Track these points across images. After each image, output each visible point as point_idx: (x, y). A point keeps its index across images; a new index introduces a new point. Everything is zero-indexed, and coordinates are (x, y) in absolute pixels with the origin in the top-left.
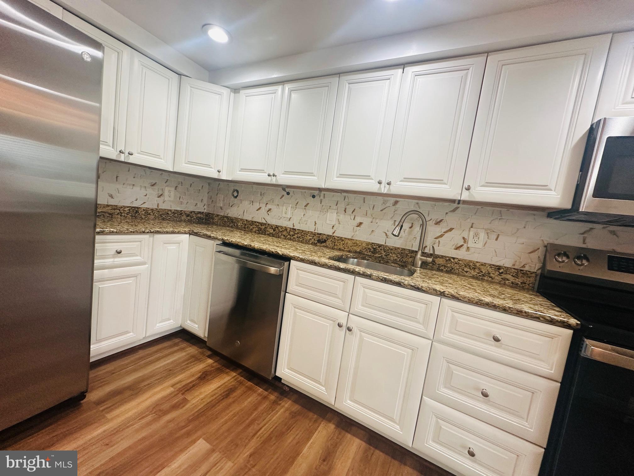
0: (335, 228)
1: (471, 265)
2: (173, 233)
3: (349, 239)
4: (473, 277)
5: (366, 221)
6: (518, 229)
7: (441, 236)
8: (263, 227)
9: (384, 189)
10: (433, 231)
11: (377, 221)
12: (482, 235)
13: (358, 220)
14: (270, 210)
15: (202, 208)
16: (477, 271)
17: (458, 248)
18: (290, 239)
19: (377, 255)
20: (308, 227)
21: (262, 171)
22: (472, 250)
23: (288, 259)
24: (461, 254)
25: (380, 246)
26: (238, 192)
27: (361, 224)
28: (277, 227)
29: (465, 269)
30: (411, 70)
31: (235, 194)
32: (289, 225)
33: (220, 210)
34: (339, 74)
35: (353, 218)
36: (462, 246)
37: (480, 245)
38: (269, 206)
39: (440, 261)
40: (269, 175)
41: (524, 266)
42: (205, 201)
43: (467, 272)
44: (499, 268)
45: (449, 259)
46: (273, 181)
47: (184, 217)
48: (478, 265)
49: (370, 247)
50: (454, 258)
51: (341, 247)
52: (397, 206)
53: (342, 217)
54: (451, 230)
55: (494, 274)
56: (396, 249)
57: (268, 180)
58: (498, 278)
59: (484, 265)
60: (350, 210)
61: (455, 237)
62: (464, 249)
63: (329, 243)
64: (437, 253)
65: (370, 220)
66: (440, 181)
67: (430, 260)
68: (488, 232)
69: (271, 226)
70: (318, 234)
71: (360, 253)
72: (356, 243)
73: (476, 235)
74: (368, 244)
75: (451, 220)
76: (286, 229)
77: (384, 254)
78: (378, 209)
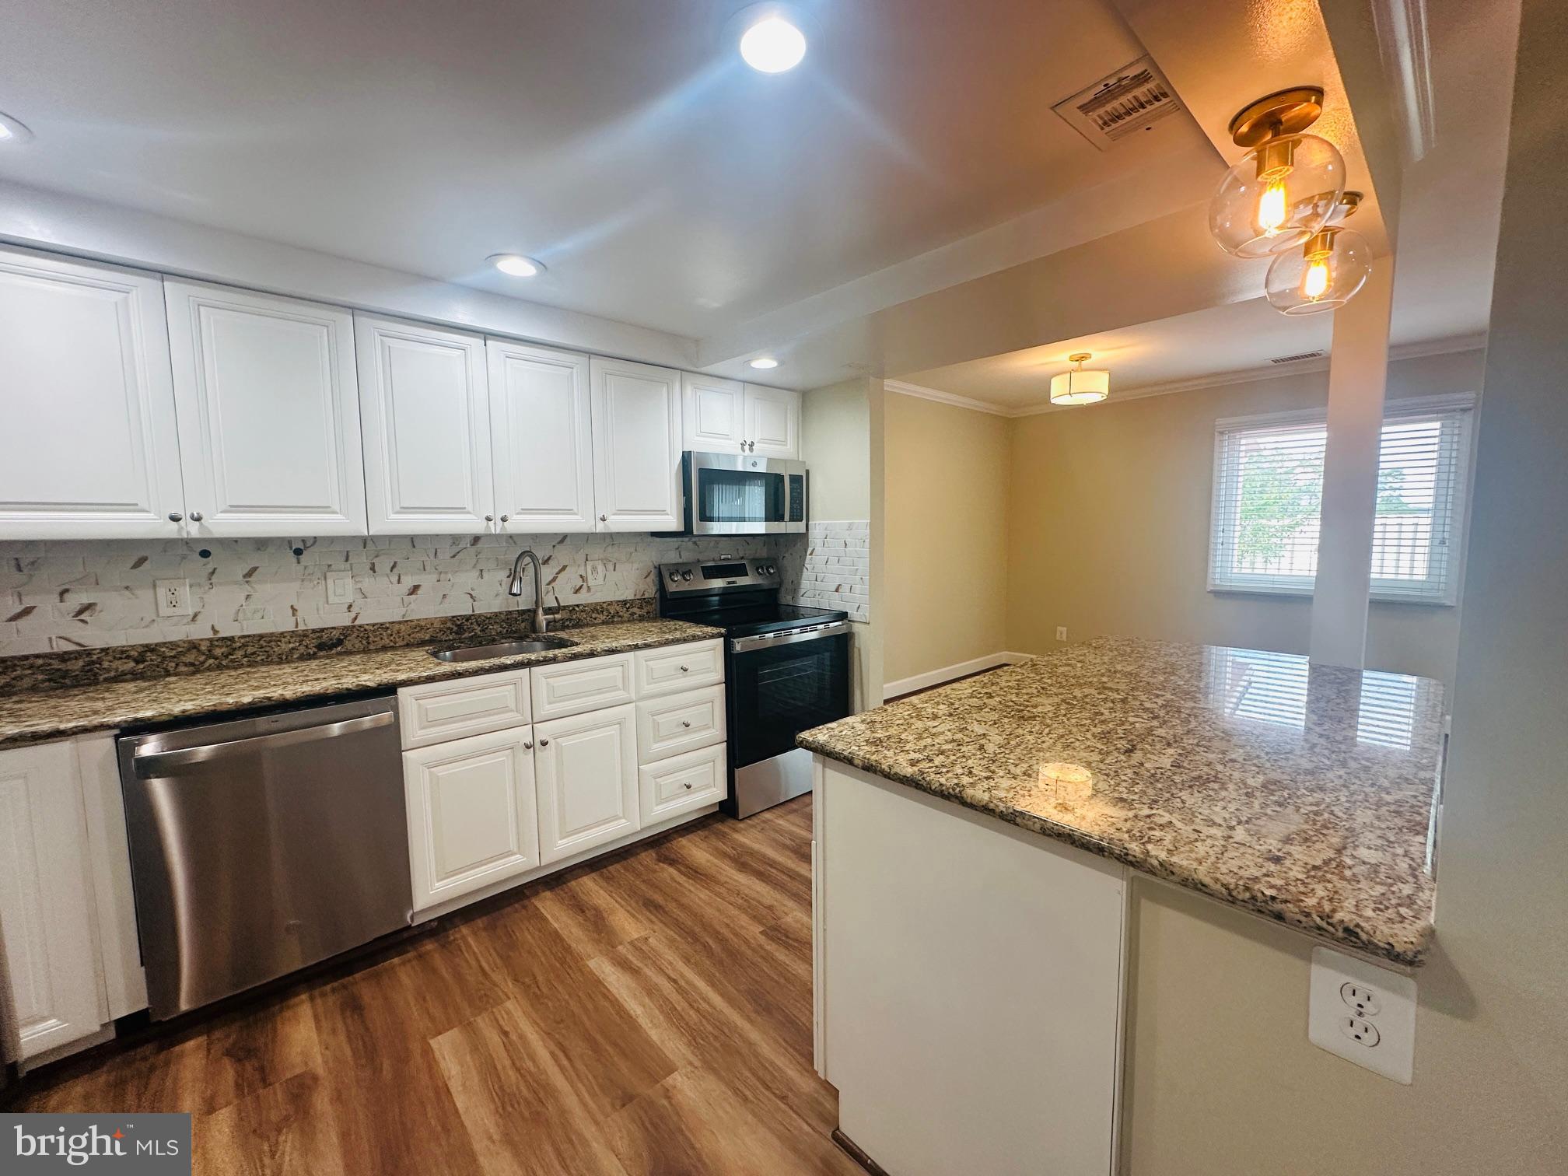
0: (355, 610)
1: (598, 608)
3: (400, 623)
4: (604, 623)
5: (427, 581)
6: (631, 554)
7: (554, 579)
10: (548, 575)
11: (450, 576)
12: (600, 568)
13: (409, 581)
14: (89, 608)
16: (605, 613)
17: (577, 591)
18: (220, 668)
19: (466, 635)
20: (277, 621)
22: (593, 589)
24: (583, 598)
25: (468, 618)
27: (415, 589)
29: (594, 616)
32: (200, 632)
34: (351, 308)
35: (395, 579)
36: (581, 587)
37: (600, 581)
40: (173, 519)
41: (643, 594)
43: (595, 619)
44: (625, 602)
45: (575, 609)
46: (188, 531)
48: (604, 605)
49: (449, 624)
50: (578, 606)
51: (386, 641)
53: (368, 583)
54: (564, 568)
55: (623, 612)
56: (496, 615)
58: (626, 615)
59: (610, 604)
60: (384, 564)
61: (571, 577)
62: (584, 590)
63: (351, 643)
65: (435, 577)
66: (569, 511)
67: (555, 616)
68: (605, 561)
70: (314, 631)
72: (418, 626)
73: (594, 568)
74: (444, 620)
75: (562, 556)
76: (193, 646)
77: (478, 629)
78: (445, 555)
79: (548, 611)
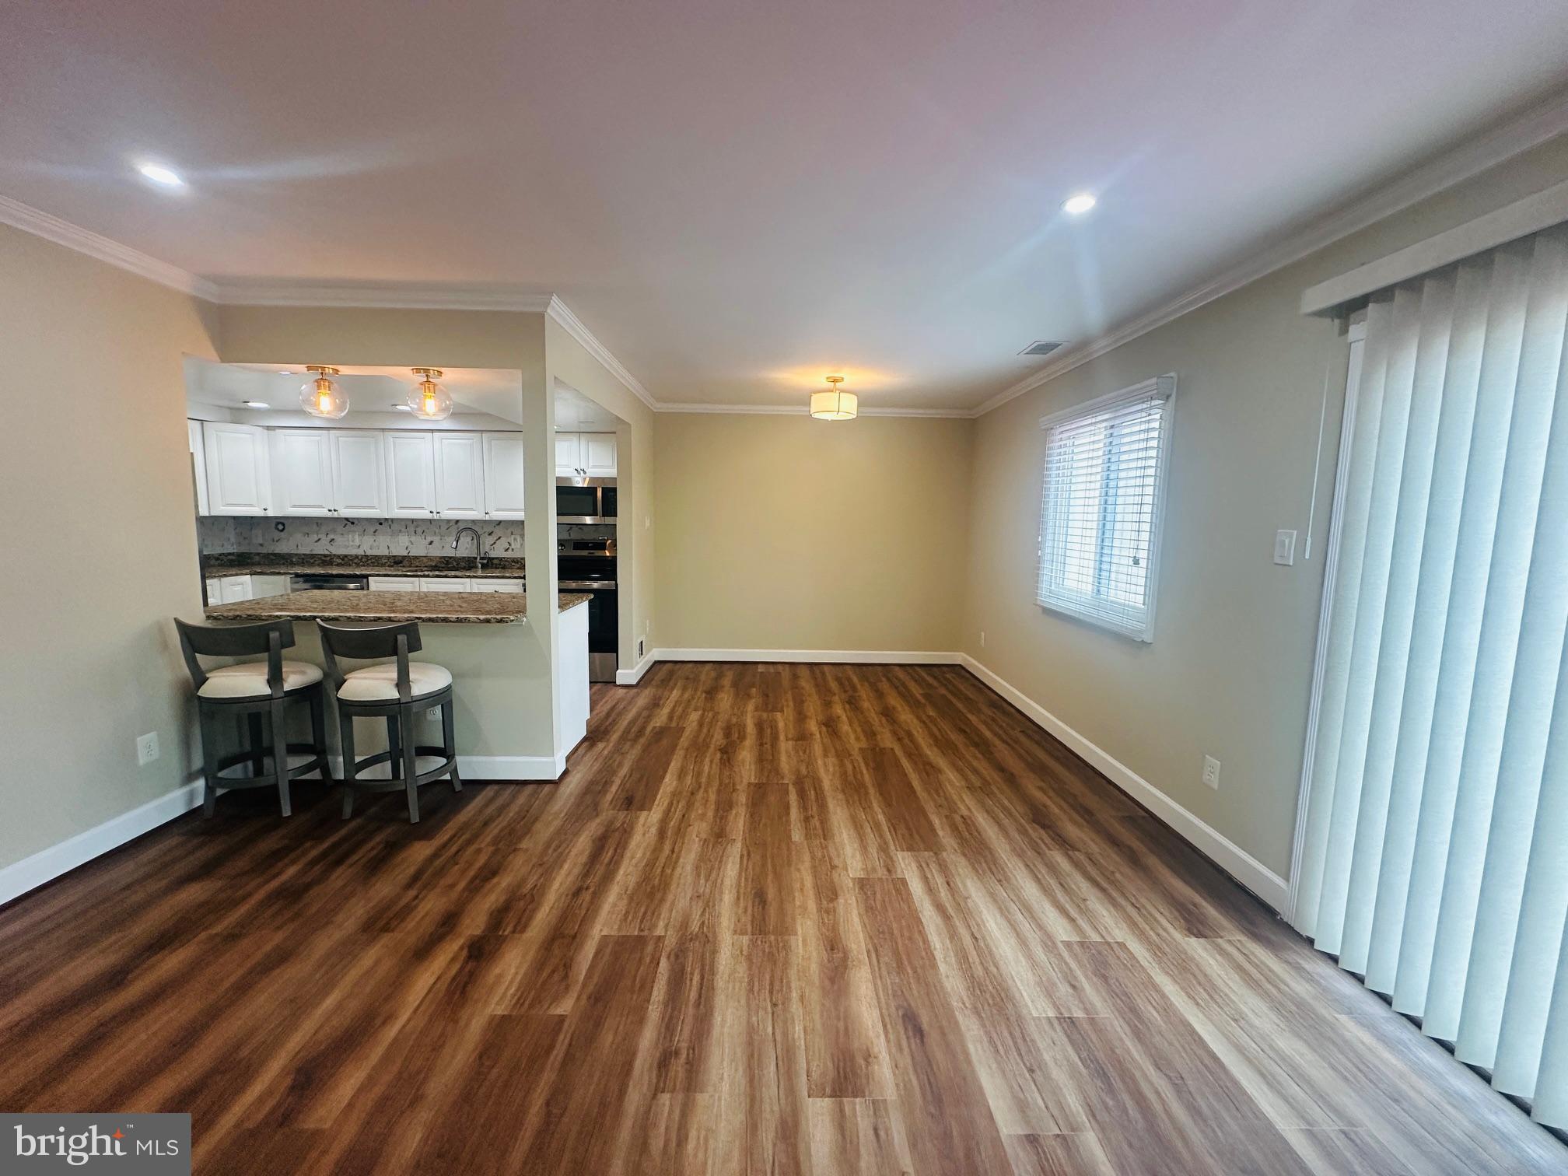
0: (409, 549)
1: (515, 560)
2: (237, 575)
3: (423, 557)
4: (518, 569)
5: (436, 539)
7: (492, 544)
8: (328, 558)
9: (436, 517)
10: (488, 541)
11: (445, 538)
12: (519, 539)
13: (429, 539)
14: (332, 540)
15: (230, 549)
16: (519, 563)
17: (506, 550)
19: (450, 566)
20: (382, 551)
21: (321, 507)
22: (515, 550)
23: (366, 577)
24: (509, 554)
25: (451, 558)
26: (283, 525)
27: (431, 543)
28: (346, 556)
29: (512, 564)
30: (436, 434)
31: (281, 527)
32: (360, 552)
33: (260, 548)
34: (383, 430)
35: (424, 538)
36: (508, 548)
37: (518, 546)
38: (331, 536)
39: (495, 562)
40: (330, 511)
42: (233, 540)
43: (514, 566)
45: (501, 559)
46: (336, 515)
47: (213, 562)
48: (519, 559)
50: (504, 558)
52: (459, 524)
53: (413, 539)
54: (500, 538)
56: (464, 558)
57: (330, 515)
60: (419, 530)
61: (502, 544)
62: (510, 550)
63: (406, 563)
64: (492, 556)
65: (439, 538)
66: (471, 509)
67: (485, 561)
69: (338, 557)
70: (393, 556)
71: (436, 566)
72: (430, 559)
73: (515, 539)
74: (441, 558)
75: (498, 532)
76: (357, 557)
77: (455, 564)
78: (444, 528)
79: (482, 558)
